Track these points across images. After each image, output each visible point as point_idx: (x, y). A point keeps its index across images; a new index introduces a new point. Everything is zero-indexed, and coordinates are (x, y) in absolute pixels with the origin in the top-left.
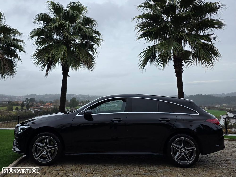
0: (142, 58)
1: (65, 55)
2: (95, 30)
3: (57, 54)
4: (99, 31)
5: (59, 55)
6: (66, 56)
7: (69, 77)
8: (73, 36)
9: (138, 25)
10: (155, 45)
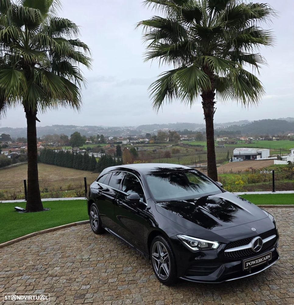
0: (153, 92)
1: (23, 90)
2: (76, 40)
3: (9, 87)
4: (83, 43)
5: (12, 89)
6: (25, 91)
7: (40, 122)
8: (32, 57)
9: (149, 34)
10: (175, 69)
